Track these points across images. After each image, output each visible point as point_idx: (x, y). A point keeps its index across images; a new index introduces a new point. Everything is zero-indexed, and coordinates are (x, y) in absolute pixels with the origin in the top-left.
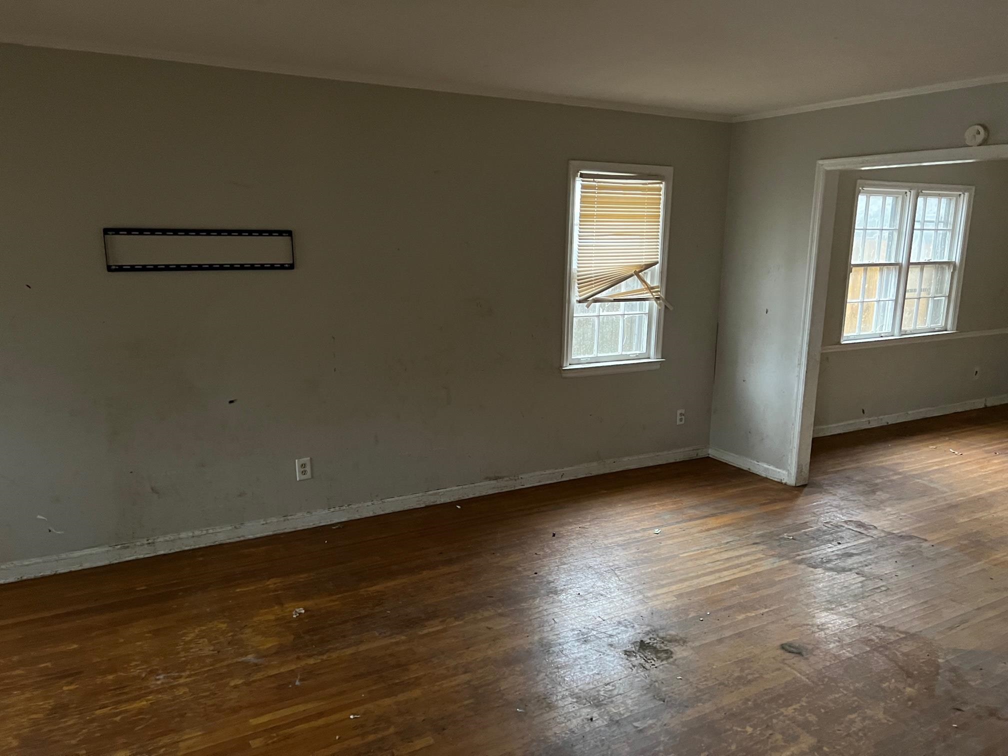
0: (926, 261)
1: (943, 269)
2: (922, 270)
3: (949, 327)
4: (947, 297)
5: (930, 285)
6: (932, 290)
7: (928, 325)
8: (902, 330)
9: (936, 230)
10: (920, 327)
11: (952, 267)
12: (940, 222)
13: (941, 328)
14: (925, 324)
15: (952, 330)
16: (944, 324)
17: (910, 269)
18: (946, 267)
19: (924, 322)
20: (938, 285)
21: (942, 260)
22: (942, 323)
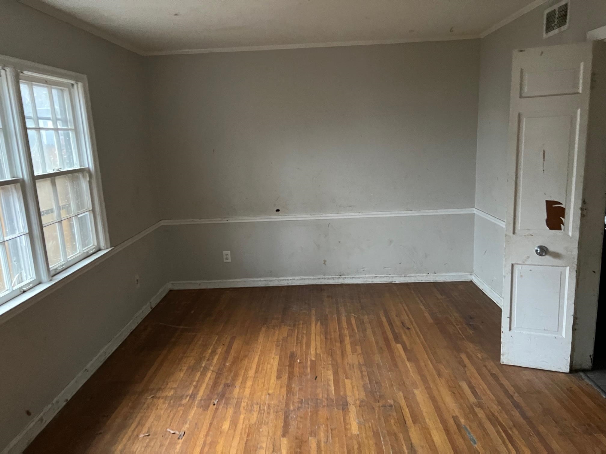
0: (55, 172)
1: (78, 178)
2: (54, 184)
3: (102, 245)
4: (91, 212)
5: (68, 200)
6: (73, 207)
7: (80, 250)
8: (51, 270)
9: (56, 130)
10: (71, 256)
11: (88, 175)
12: (57, 119)
13: (94, 248)
14: (76, 250)
15: (107, 248)
16: (96, 244)
17: (37, 185)
18: (80, 175)
19: (74, 248)
20: (77, 199)
21: (74, 167)
22: (93, 242)
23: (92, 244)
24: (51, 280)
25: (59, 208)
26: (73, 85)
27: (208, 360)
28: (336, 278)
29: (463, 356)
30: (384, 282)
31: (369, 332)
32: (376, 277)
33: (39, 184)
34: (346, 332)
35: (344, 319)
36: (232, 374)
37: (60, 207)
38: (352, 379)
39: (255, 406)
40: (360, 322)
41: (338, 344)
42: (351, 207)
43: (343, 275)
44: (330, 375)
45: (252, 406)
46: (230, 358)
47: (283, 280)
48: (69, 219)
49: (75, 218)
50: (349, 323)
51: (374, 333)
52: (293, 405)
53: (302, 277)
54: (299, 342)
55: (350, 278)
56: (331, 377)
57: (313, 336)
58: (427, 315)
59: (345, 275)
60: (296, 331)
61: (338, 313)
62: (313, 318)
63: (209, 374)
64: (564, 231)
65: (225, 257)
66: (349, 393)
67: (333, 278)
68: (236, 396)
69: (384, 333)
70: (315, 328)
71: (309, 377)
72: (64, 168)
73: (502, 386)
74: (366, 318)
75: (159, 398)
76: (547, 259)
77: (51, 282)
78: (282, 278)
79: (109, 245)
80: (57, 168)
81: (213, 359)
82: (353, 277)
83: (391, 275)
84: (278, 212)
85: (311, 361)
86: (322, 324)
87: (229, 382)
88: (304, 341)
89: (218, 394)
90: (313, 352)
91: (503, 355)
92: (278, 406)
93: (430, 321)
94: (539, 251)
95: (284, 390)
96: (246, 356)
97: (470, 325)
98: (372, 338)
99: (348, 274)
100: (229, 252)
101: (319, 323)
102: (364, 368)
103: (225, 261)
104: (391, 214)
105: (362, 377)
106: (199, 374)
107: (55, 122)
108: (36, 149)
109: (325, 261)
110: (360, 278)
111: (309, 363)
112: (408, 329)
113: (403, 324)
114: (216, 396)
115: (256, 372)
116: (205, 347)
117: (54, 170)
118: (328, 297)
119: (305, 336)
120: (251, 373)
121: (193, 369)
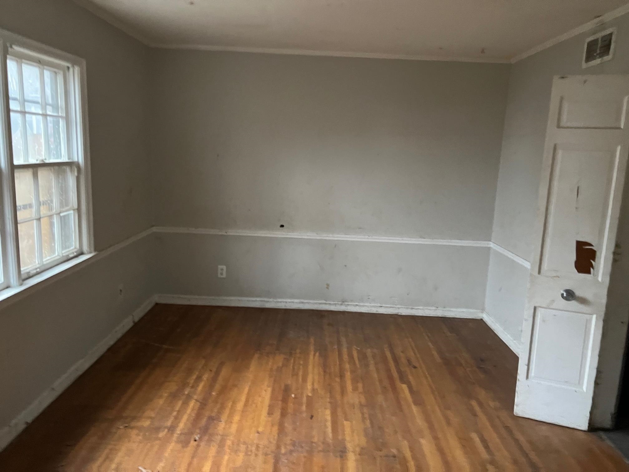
1: (64, 172)
3: (85, 248)
4: (76, 211)
5: (51, 196)
6: (55, 203)
7: (59, 252)
8: (22, 273)
9: (45, 115)
10: (48, 259)
11: (76, 169)
12: (47, 104)
13: (76, 252)
14: (54, 253)
15: (90, 253)
16: (78, 246)
17: (16, 175)
18: (68, 169)
19: (52, 250)
20: (61, 195)
21: (61, 159)
22: (75, 245)
23: (74, 246)
24: (21, 285)
25: (39, 204)
26: (68, 68)
27: (192, 387)
28: (338, 304)
29: (474, 403)
30: (390, 313)
31: (372, 367)
32: (381, 307)
33: (18, 174)
34: (347, 366)
35: (345, 351)
36: (218, 406)
37: (40, 202)
38: (351, 422)
39: (242, 445)
40: (363, 357)
41: (338, 380)
42: (360, 229)
43: (346, 301)
44: (328, 414)
45: (238, 445)
46: (218, 386)
47: (281, 302)
48: (51, 216)
49: (56, 216)
50: (351, 356)
51: (378, 370)
52: (285, 448)
53: (303, 301)
54: (295, 374)
55: (354, 305)
56: (329, 418)
57: (310, 367)
58: (435, 353)
59: (348, 302)
60: (292, 361)
61: (339, 343)
62: (312, 348)
63: (192, 404)
64: (593, 275)
65: (219, 271)
66: (348, 438)
67: (335, 304)
68: (221, 433)
69: (388, 370)
70: (313, 359)
71: (304, 415)
72: (50, 158)
73: (516, 441)
74: (369, 352)
75: (132, 428)
76: (573, 304)
77: (22, 286)
78: (280, 300)
79: (93, 249)
80: (41, 158)
81: (198, 386)
82: (357, 305)
83: (398, 306)
84: (282, 228)
85: (308, 396)
86: (320, 355)
87: (213, 414)
88: (301, 373)
89: (200, 428)
90: (309, 387)
91: (517, 405)
92: (268, 448)
93: (439, 360)
94: (565, 295)
95: (275, 429)
96: (235, 386)
97: (481, 368)
98: (375, 375)
99: (352, 301)
100: (224, 267)
101: (317, 354)
102: (365, 410)
103: (219, 276)
104: (403, 240)
105: (364, 419)
106: (180, 403)
107: (44, 107)
108: (19, 135)
109: (328, 285)
110: (363, 306)
111: (305, 399)
112: (415, 367)
113: (409, 361)
114: (198, 431)
115: (246, 405)
116: (190, 371)
117: (37, 160)
118: (329, 324)
119: (301, 367)
120: (240, 406)
121: (174, 396)
